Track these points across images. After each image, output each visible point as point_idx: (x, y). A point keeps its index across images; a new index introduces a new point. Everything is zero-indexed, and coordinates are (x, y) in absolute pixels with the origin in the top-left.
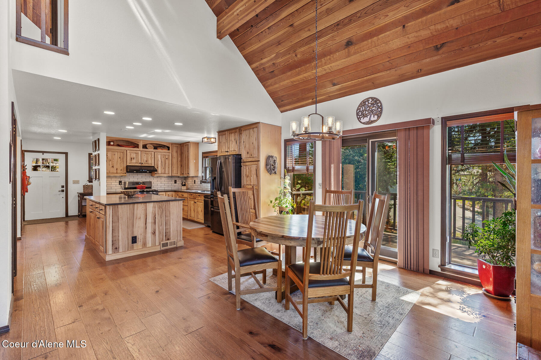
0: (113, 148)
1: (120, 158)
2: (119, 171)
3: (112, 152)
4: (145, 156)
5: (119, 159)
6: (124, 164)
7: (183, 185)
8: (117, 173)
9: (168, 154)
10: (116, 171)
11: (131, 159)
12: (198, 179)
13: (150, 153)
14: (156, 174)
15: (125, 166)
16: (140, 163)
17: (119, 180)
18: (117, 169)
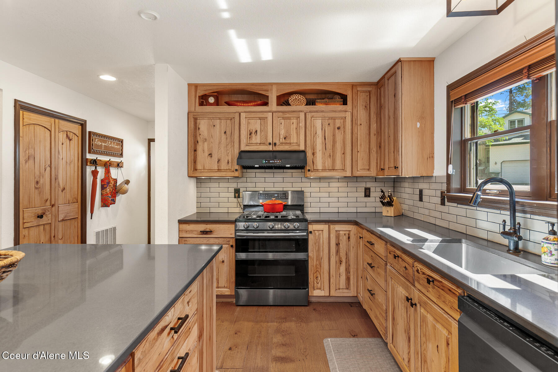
0: (212, 111)
1: (225, 133)
2: (224, 166)
3: (209, 119)
4: (283, 123)
5: (224, 136)
6: (235, 147)
7: (384, 204)
8: (219, 170)
9: (342, 115)
10: (218, 166)
11: (251, 134)
12: (434, 186)
13: (295, 115)
14: (309, 170)
15: (237, 152)
16: (270, 144)
17: (235, 185)
18: (219, 161)
